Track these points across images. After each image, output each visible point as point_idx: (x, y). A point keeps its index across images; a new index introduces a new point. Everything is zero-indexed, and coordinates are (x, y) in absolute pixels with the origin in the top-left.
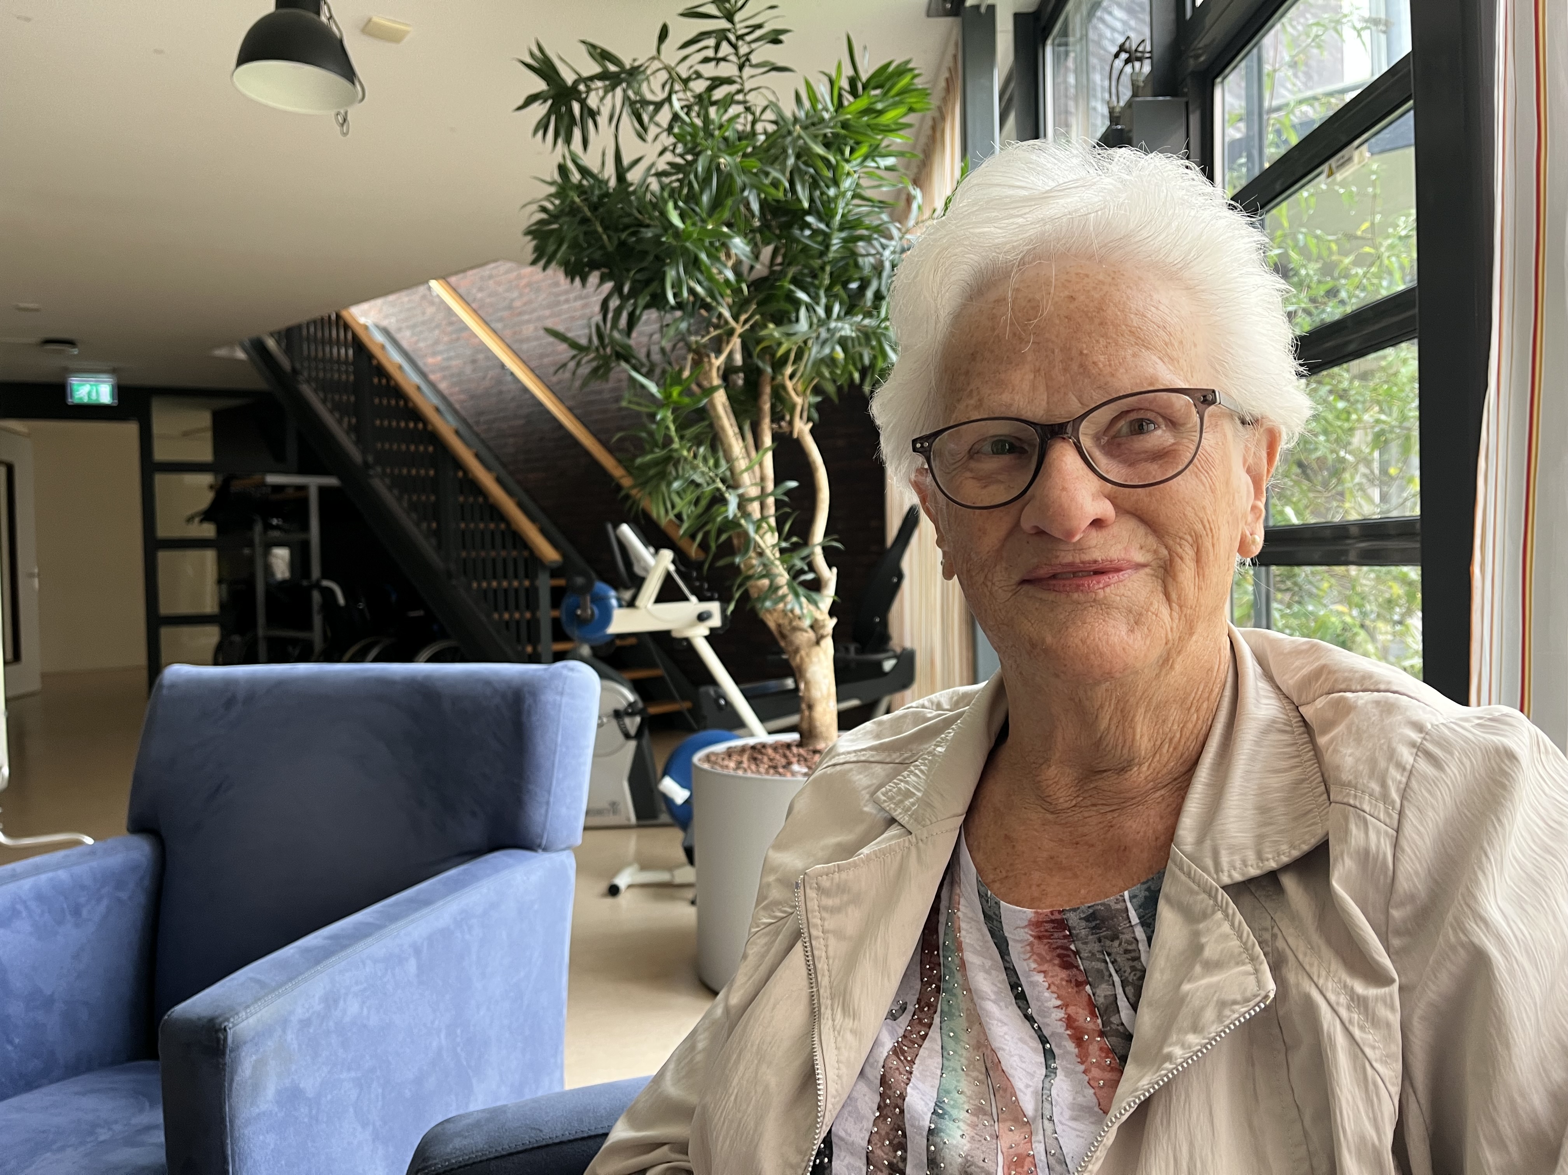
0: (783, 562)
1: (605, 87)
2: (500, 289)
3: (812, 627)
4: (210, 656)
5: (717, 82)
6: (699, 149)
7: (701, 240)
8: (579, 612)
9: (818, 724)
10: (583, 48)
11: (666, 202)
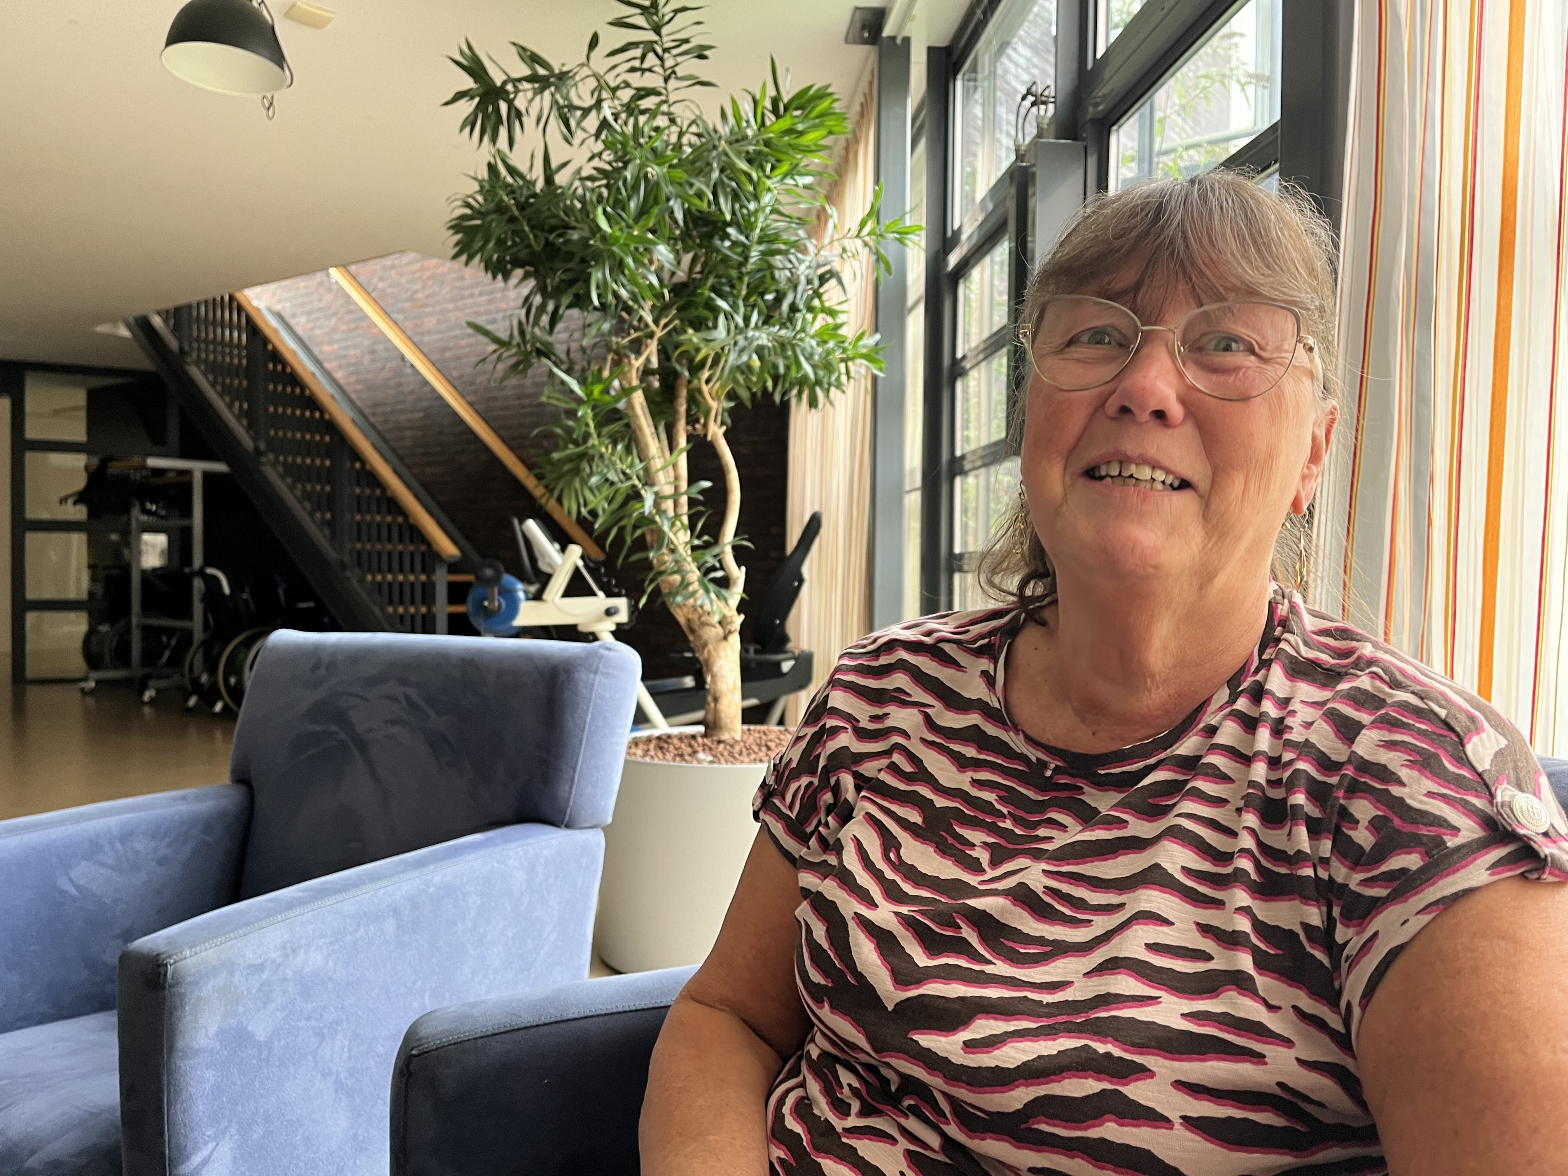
0: (694, 559)
1: (534, 89)
2: (403, 280)
3: (720, 623)
5: (644, 93)
6: (628, 157)
7: (626, 245)
8: (486, 603)
9: (723, 715)
10: (514, 50)
11: (594, 209)
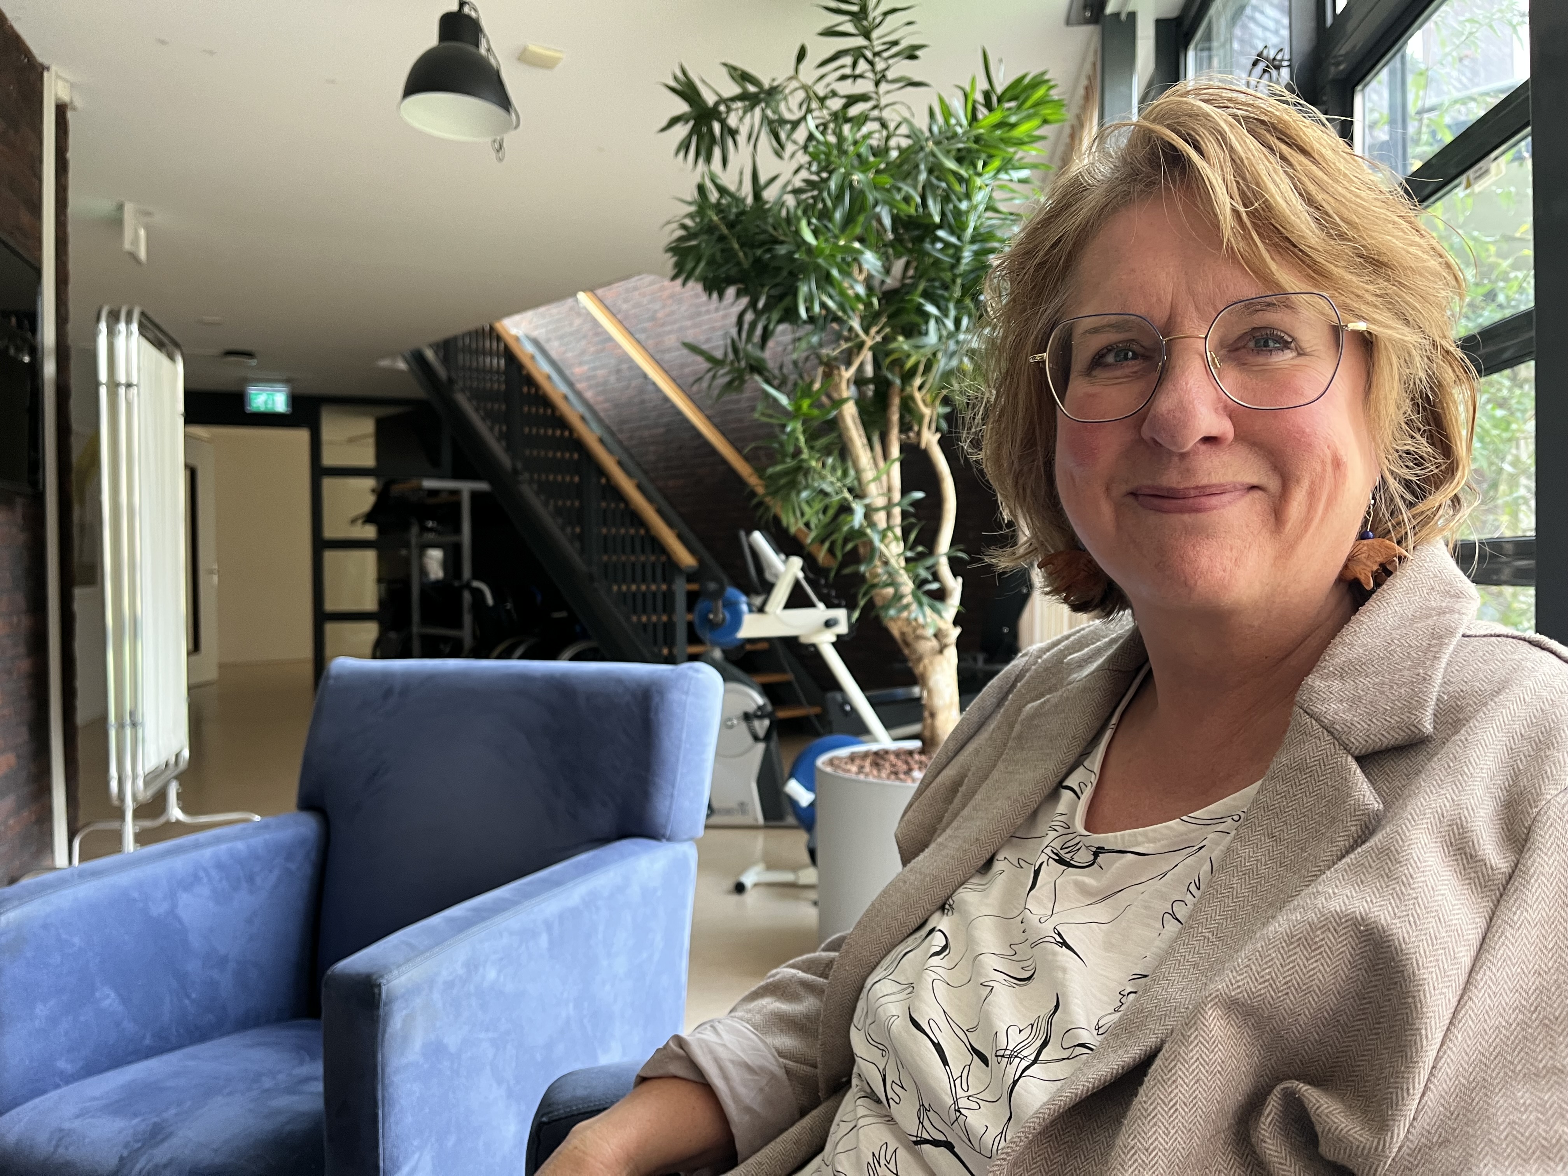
0: (906, 569)
1: (745, 107)
2: (645, 301)
3: (936, 636)
4: (368, 650)
5: (852, 100)
6: (833, 166)
7: (833, 256)
8: (711, 616)
9: (940, 731)
10: (724, 70)
11: (799, 220)
